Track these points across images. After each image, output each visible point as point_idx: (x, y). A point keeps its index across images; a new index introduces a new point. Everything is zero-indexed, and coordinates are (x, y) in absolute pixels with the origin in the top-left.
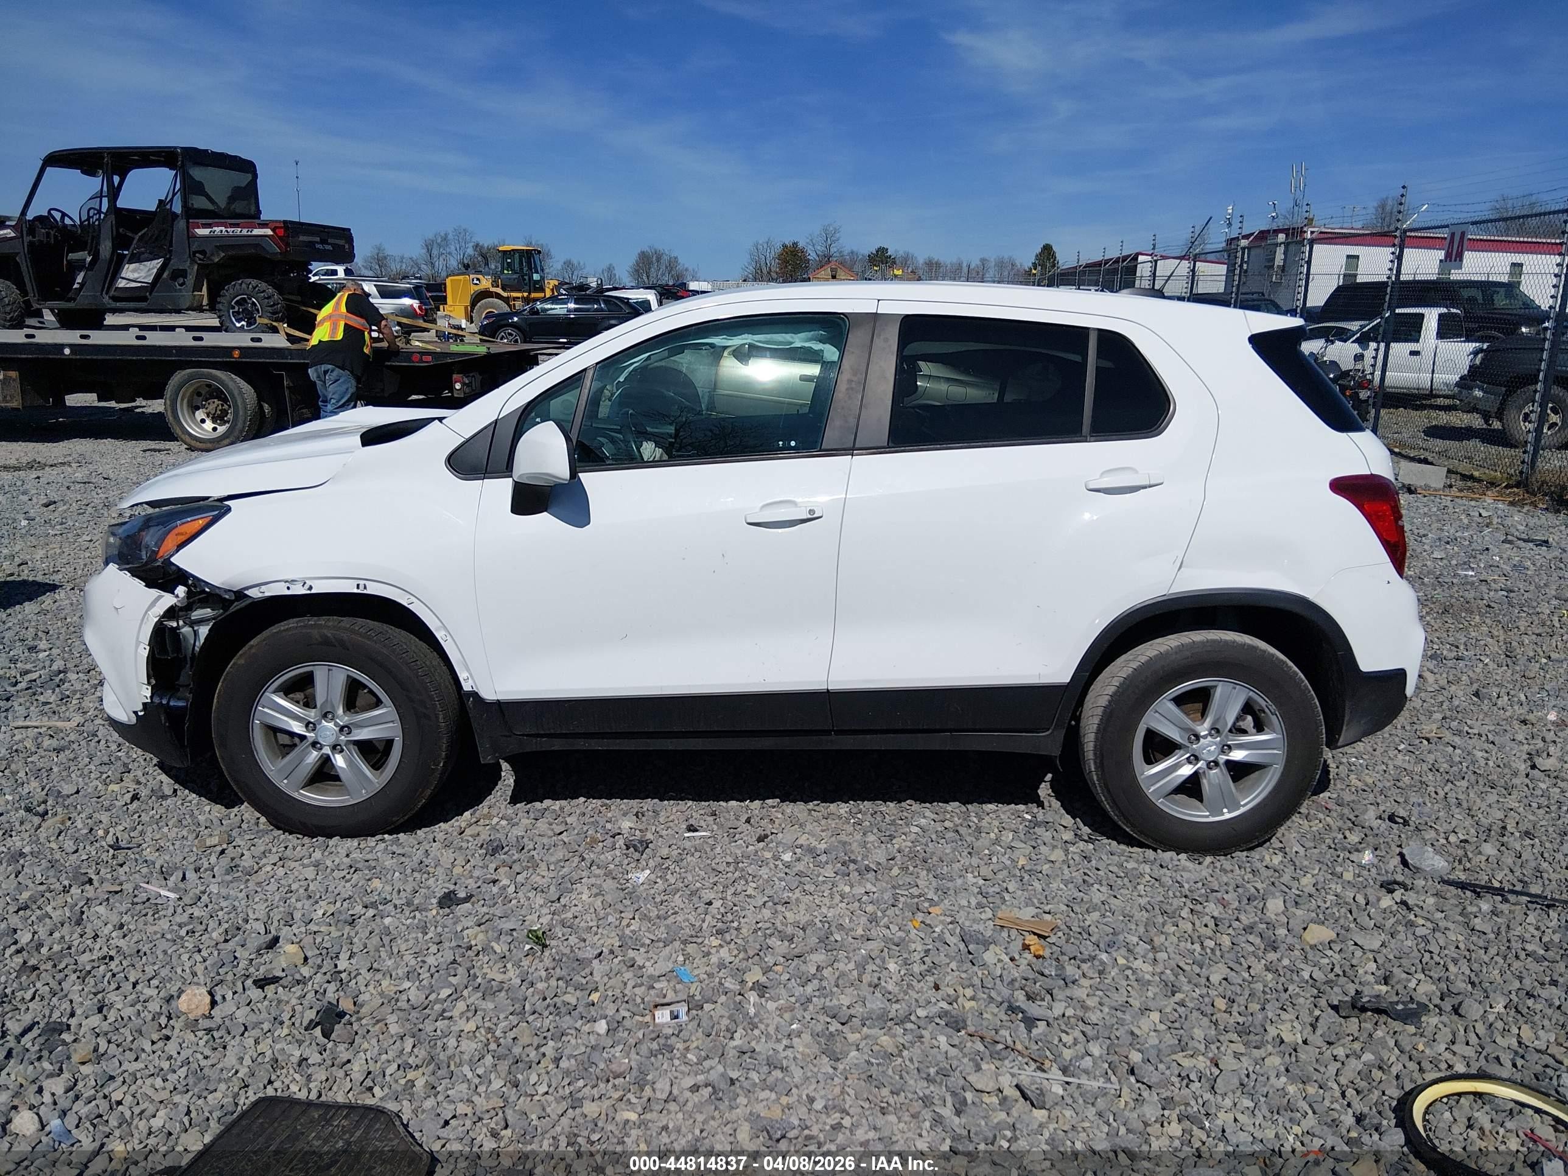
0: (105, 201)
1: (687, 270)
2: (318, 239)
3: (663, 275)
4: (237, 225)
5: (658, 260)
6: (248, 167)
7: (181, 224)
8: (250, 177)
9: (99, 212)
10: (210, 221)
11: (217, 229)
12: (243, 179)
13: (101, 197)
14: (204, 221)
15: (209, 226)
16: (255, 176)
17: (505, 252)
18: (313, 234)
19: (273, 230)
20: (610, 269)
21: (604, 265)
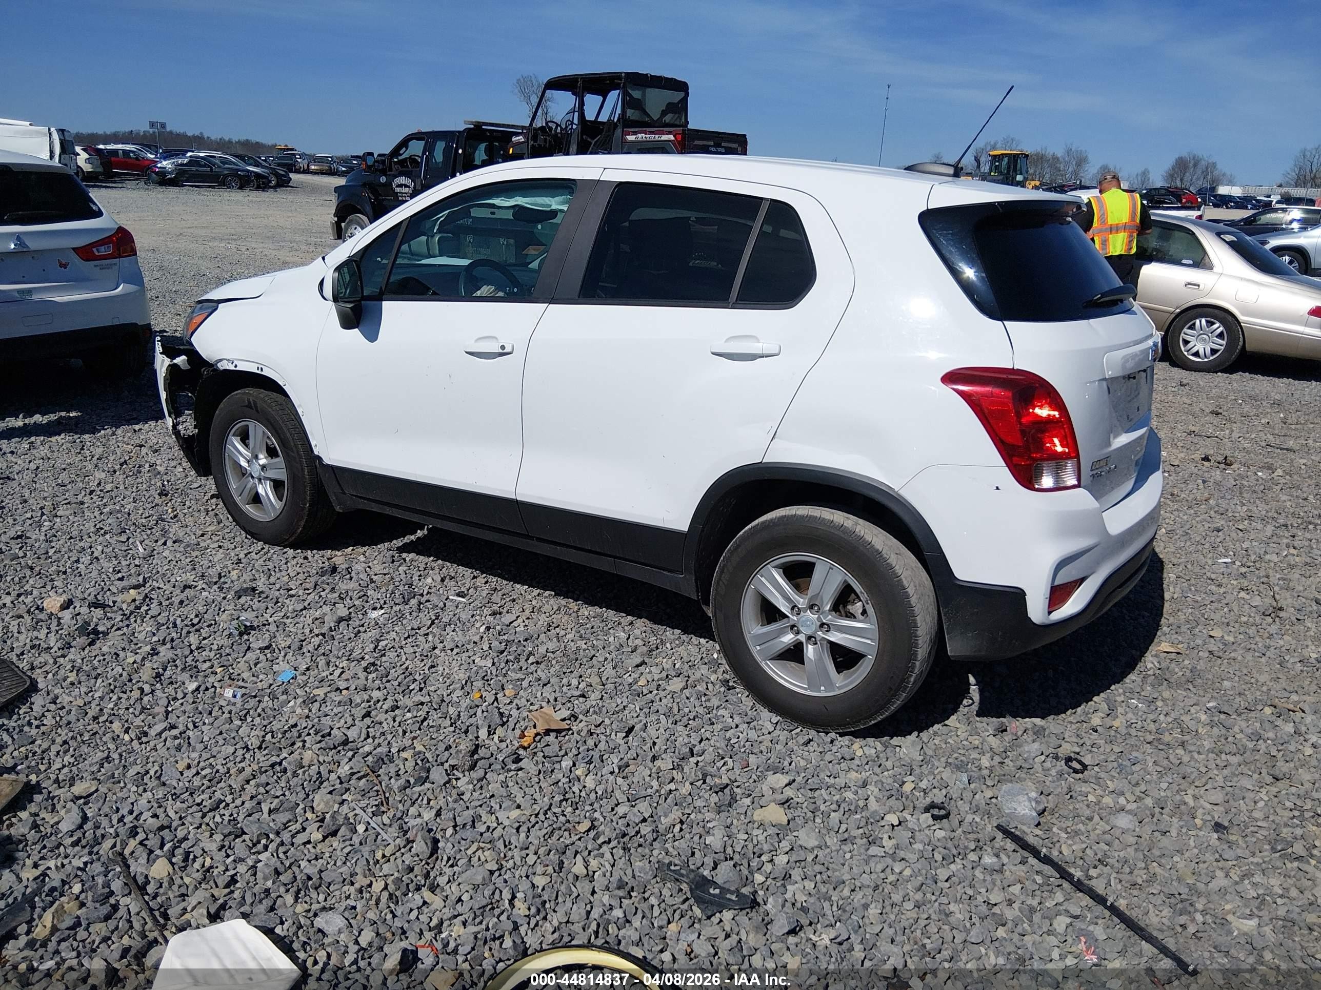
0: (576, 114)
1: (1224, 175)
2: (712, 143)
3: (1198, 179)
4: (652, 133)
5: (1195, 165)
6: (682, 87)
7: (619, 131)
8: (682, 94)
9: (572, 123)
10: (636, 130)
11: (640, 136)
12: (677, 96)
13: (574, 112)
14: (633, 130)
15: (635, 133)
16: (687, 94)
17: (995, 156)
18: (708, 139)
19: (675, 136)
20: (1145, 173)
21: (1140, 170)
